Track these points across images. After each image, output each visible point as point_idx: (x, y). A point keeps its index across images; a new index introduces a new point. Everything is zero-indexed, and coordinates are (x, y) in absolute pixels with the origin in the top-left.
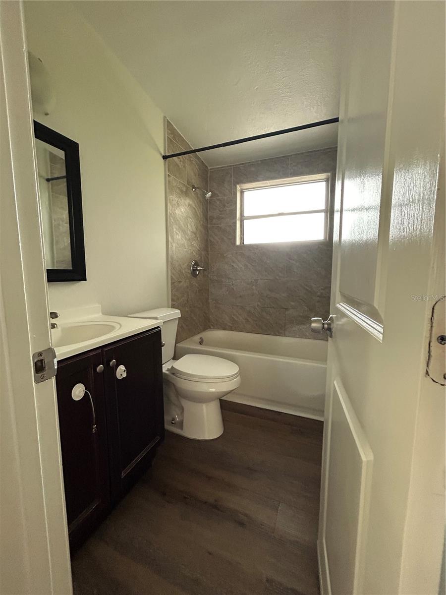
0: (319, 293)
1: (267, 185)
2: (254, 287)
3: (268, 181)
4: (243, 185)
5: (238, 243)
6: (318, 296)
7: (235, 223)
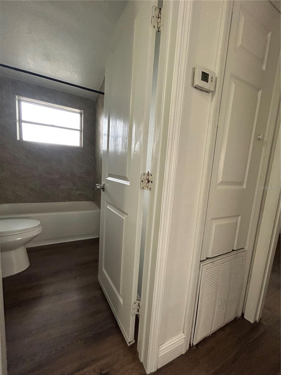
0: (79, 176)
1: (42, 104)
2: (35, 171)
3: (43, 102)
4: (21, 97)
5: (18, 139)
6: (79, 177)
7: (16, 123)
